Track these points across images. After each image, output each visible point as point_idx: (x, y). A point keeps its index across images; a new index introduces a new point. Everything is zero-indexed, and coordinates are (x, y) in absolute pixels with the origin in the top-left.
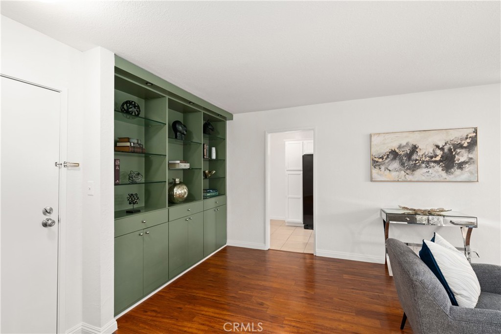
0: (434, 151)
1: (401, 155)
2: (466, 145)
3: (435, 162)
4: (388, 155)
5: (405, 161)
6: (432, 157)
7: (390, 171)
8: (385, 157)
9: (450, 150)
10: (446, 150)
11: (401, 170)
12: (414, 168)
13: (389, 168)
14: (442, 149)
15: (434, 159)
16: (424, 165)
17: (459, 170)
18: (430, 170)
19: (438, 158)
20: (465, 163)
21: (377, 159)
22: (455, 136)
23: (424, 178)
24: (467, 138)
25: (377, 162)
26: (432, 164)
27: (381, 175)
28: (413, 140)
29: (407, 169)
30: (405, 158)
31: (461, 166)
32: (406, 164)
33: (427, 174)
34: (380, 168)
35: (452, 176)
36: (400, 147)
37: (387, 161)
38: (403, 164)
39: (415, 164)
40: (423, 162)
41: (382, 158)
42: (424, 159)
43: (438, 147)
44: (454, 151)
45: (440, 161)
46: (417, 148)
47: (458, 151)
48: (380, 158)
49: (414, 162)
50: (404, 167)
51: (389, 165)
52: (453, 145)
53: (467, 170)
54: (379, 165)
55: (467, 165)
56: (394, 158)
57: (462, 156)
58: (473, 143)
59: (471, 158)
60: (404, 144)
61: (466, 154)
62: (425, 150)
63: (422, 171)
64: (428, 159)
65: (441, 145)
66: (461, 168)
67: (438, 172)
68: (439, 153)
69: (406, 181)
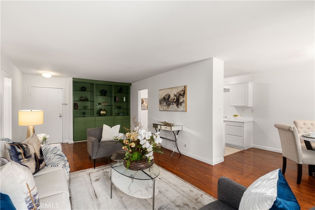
1: (166, 99)
2: (182, 94)
3: (174, 102)
4: (163, 99)
6: (173, 100)
7: (163, 106)
9: (178, 96)
11: (166, 106)
12: (169, 105)
14: (176, 96)
16: (172, 104)
17: (180, 106)
18: (173, 106)
19: (175, 100)
20: (182, 102)
21: (161, 101)
22: (179, 90)
23: (172, 110)
24: (182, 91)
26: (174, 103)
27: (161, 108)
28: (169, 92)
29: (168, 105)
31: (181, 104)
33: (172, 108)
35: (179, 109)
36: (166, 95)
37: (163, 102)
38: (166, 103)
40: (171, 102)
43: (175, 95)
45: (176, 102)
46: (170, 96)
47: (180, 97)
49: (169, 102)
52: (179, 94)
53: (182, 106)
54: (161, 104)
55: (183, 104)
56: (165, 101)
57: (181, 100)
58: (184, 93)
59: (183, 100)
60: (167, 94)
61: (182, 99)
62: (172, 97)
63: (171, 106)
64: (173, 101)
65: (176, 94)
66: (181, 105)
67: (175, 107)
68: (175, 98)
69: (168, 111)
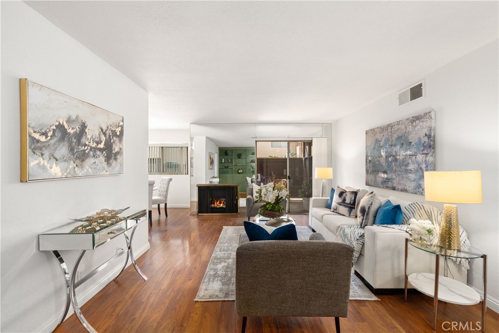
0: (99, 135)
1: (70, 134)
2: (118, 133)
3: (100, 150)
4: (54, 131)
5: (74, 144)
6: (97, 143)
7: (57, 160)
8: (50, 134)
9: (110, 136)
10: (107, 136)
11: (69, 159)
12: (82, 157)
13: (56, 155)
14: (105, 134)
15: (99, 146)
16: (91, 153)
17: (114, 162)
18: (96, 160)
19: (102, 146)
20: (117, 153)
21: (37, 136)
22: (112, 121)
23: (90, 172)
24: (119, 126)
25: (38, 141)
26: (98, 153)
27: (43, 168)
28: (84, 114)
29: (77, 158)
30: (75, 140)
31: (115, 156)
32: (75, 151)
33: (94, 166)
34: (42, 155)
35: (110, 169)
36: (69, 121)
37: (52, 142)
38: (72, 150)
39: (84, 151)
40: (91, 148)
41: (45, 134)
42: (91, 144)
43: (102, 130)
44: (112, 138)
45: (104, 149)
46: (86, 127)
47: (115, 139)
48: (43, 134)
49: (83, 147)
50: (73, 154)
51: (55, 149)
52: (112, 131)
53: (119, 161)
54: (41, 149)
55: (119, 156)
56: (62, 139)
57: (116, 148)
58: (122, 132)
59: (120, 149)
60: (74, 117)
61: (118, 144)
62: (92, 132)
63: (90, 161)
64: (95, 144)
65: (104, 128)
66: (115, 159)
67: (102, 163)
68: (103, 138)
69: (75, 177)
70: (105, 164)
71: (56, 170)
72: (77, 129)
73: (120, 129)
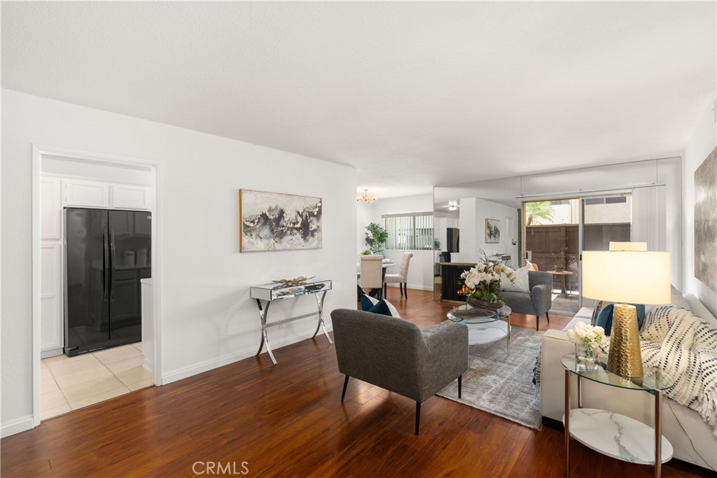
0: (296, 217)
1: (270, 219)
2: (316, 213)
3: (297, 229)
4: (259, 219)
5: (274, 226)
6: (294, 224)
7: (261, 238)
8: (256, 221)
9: (306, 217)
10: (304, 217)
11: (270, 237)
12: (281, 235)
13: (260, 235)
14: (301, 216)
15: (296, 226)
16: (289, 232)
17: (312, 238)
18: (293, 238)
19: (299, 225)
20: (315, 230)
21: (248, 224)
22: (309, 204)
23: (288, 246)
24: (316, 207)
25: (249, 227)
26: (295, 231)
27: (252, 244)
28: (281, 203)
29: (276, 236)
30: (275, 224)
31: (313, 233)
32: (275, 231)
33: (291, 242)
34: (251, 235)
35: (307, 244)
36: (270, 210)
37: (258, 226)
38: (272, 231)
39: (282, 230)
40: (288, 228)
41: (253, 222)
42: (289, 225)
43: (299, 213)
44: (309, 218)
45: (300, 228)
46: (284, 213)
47: (311, 218)
48: (252, 222)
49: (282, 228)
50: (273, 234)
51: (260, 231)
52: (309, 212)
53: (316, 237)
54: (250, 232)
55: (316, 233)
56: (265, 224)
57: (313, 226)
58: (320, 213)
59: (318, 227)
60: (274, 207)
61: (316, 223)
62: (290, 215)
63: (287, 238)
64: (292, 225)
65: (301, 212)
66: (313, 236)
67: (299, 240)
68: (300, 219)
69: (274, 250)
70: (302, 240)
71: (261, 245)
72: (276, 214)
73: (317, 209)
